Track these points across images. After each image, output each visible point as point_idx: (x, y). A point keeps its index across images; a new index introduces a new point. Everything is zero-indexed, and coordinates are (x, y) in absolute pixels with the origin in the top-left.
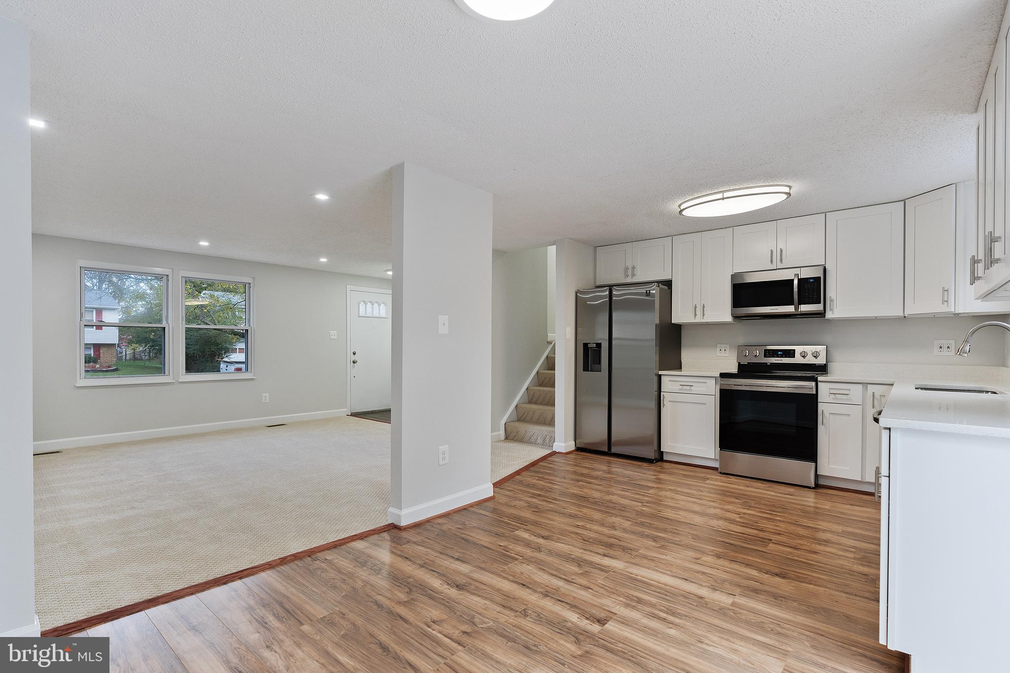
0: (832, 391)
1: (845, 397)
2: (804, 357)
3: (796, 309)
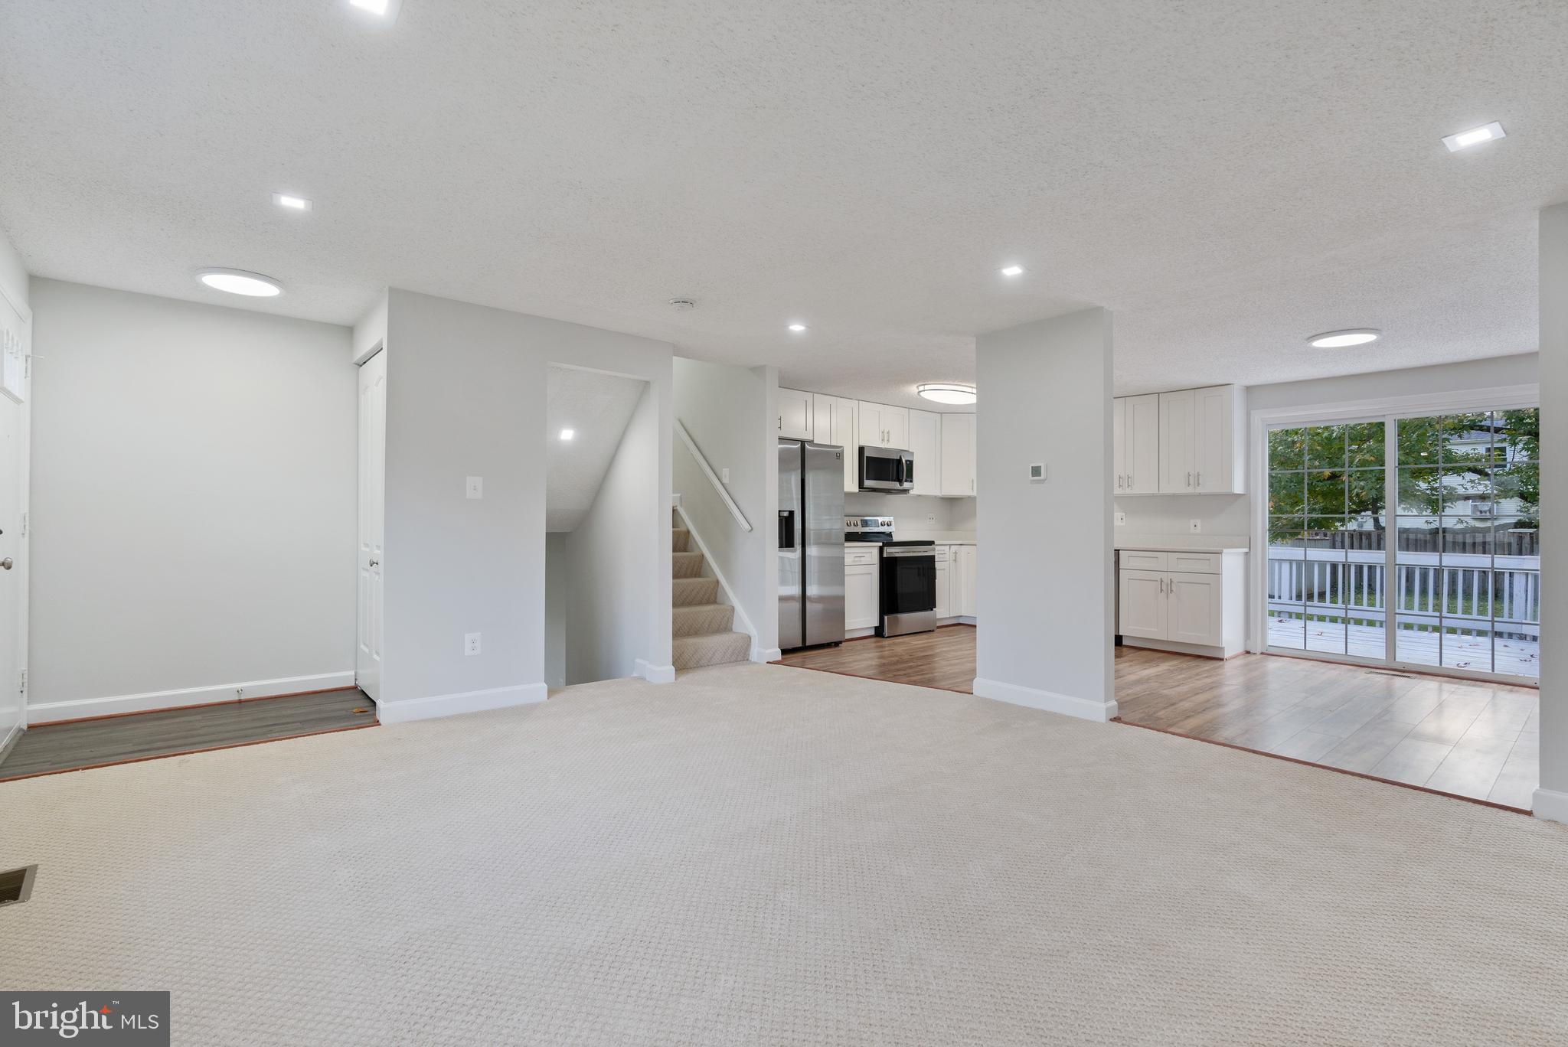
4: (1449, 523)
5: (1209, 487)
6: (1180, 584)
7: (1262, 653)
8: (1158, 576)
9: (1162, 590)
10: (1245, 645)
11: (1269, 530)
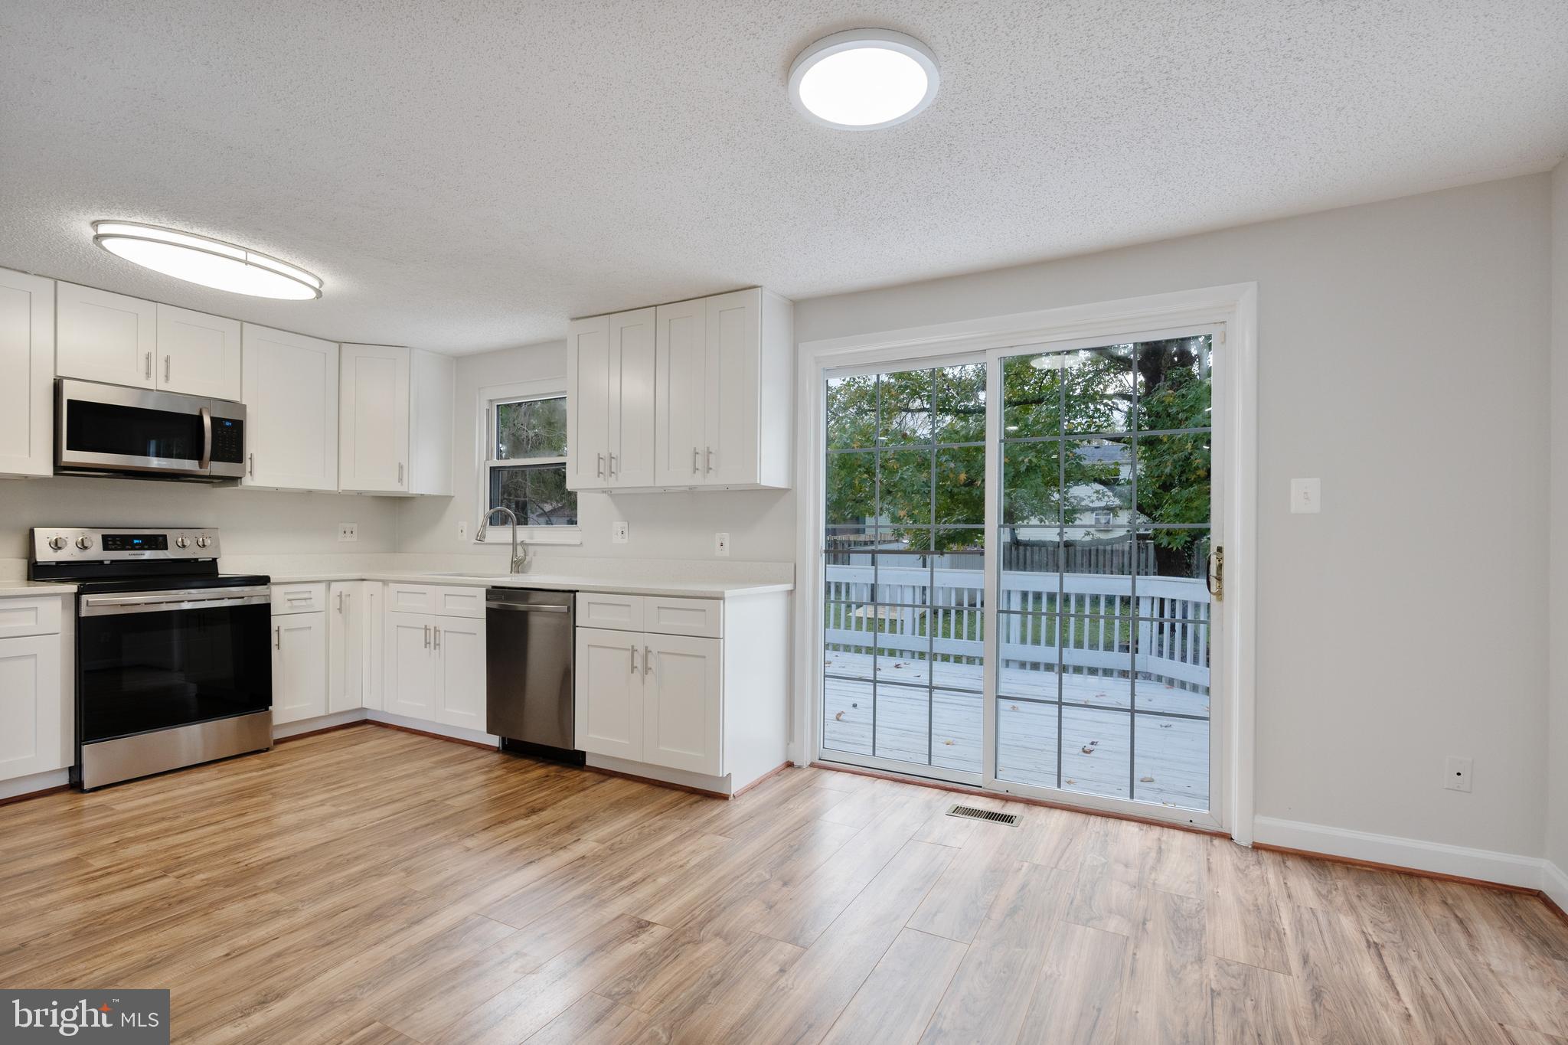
1: (303, 603)
2: (182, 547)
4: (1074, 534)
5: (725, 476)
6: (661, 655)
7: (812, 765)
8: (629, 639)
9: (633, 668)
10: (787, 749)
11: (826, 551)
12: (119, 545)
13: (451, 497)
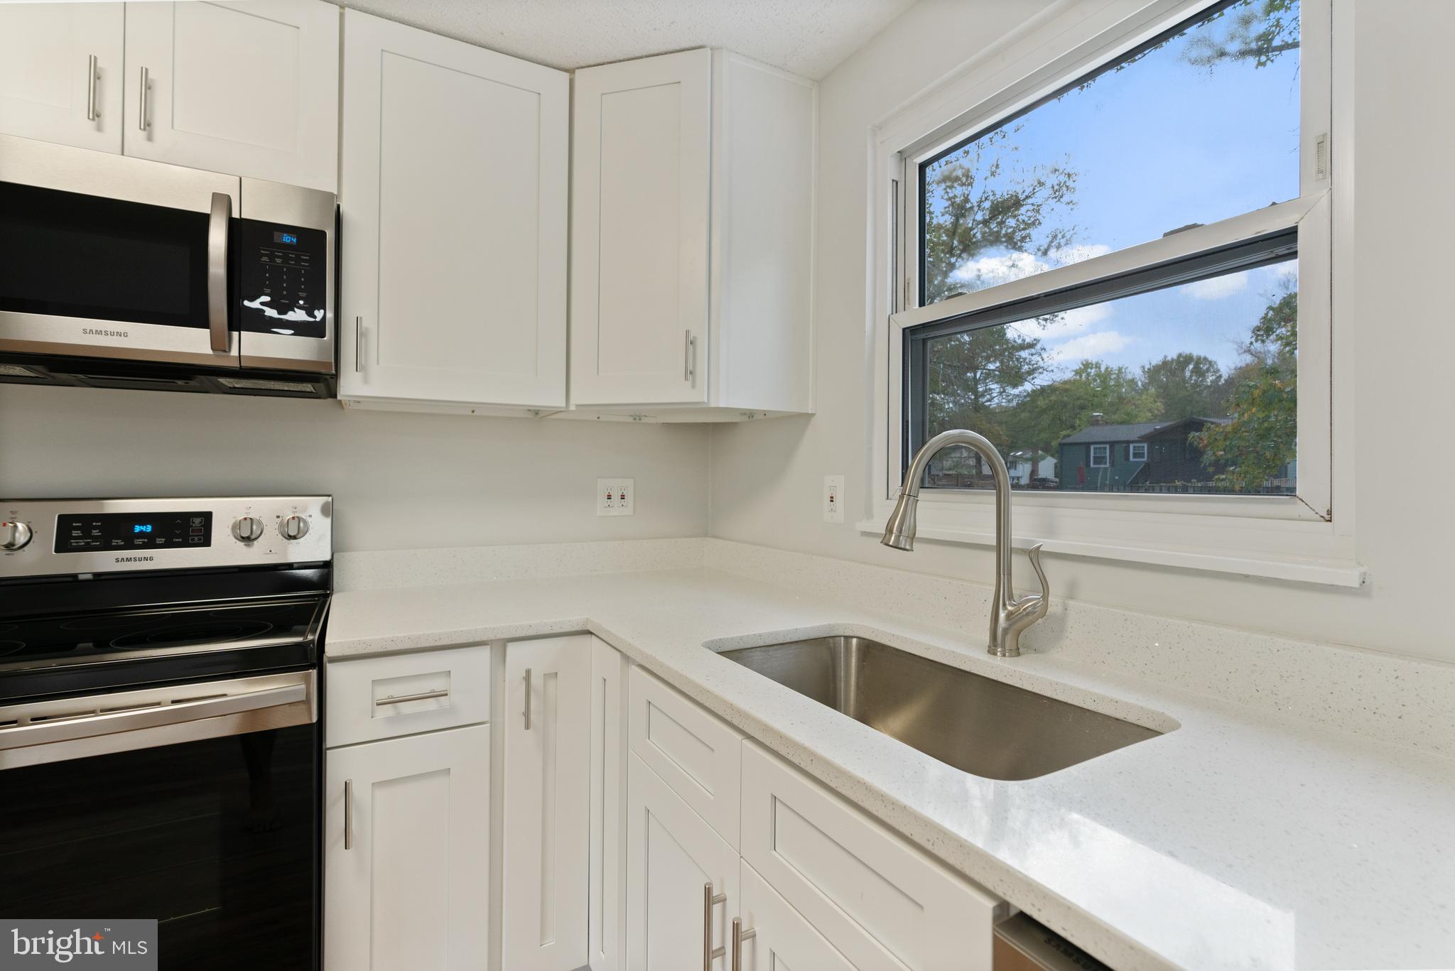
0: (384, 693)
1: (431, 705)
2: (248, 540)
3: (220, 345)
12: (95, 538)
13: (808, 417)
